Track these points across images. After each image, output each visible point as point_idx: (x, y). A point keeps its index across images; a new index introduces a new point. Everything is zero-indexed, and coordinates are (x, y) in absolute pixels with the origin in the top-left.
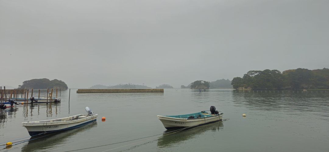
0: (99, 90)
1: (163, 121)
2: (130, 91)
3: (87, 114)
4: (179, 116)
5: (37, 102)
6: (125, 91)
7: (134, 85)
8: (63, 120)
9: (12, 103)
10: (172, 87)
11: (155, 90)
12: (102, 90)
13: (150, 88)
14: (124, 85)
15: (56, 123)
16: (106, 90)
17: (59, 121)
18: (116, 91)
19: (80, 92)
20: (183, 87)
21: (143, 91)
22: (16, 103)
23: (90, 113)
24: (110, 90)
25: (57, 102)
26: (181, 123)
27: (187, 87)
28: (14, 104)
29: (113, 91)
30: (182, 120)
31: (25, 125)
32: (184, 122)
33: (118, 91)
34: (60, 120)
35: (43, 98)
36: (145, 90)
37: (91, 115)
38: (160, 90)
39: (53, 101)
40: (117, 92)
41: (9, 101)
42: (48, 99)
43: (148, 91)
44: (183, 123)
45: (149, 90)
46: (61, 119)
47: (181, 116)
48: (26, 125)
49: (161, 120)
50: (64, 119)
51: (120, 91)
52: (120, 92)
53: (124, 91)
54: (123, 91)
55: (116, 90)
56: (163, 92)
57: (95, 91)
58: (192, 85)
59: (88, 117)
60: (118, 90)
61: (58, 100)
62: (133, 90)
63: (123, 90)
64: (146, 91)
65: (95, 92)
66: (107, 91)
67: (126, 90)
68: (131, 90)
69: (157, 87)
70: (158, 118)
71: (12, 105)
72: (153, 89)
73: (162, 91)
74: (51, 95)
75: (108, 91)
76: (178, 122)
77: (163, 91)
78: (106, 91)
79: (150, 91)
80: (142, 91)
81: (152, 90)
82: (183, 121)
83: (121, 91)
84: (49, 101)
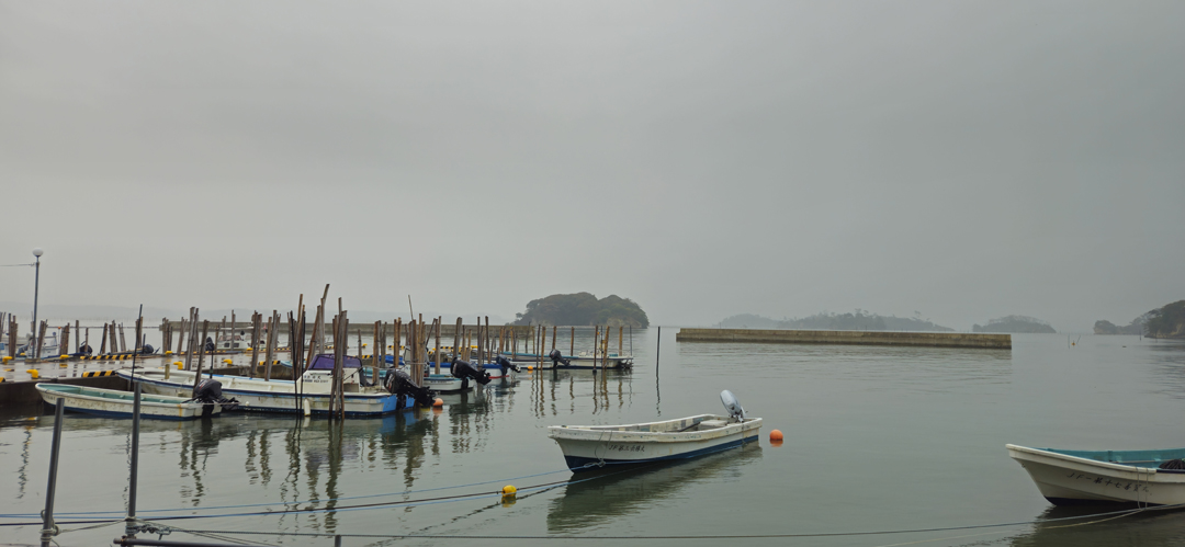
0: (750, 332)
1: (1037, 468)
2: (866, 340)
3: (728, 415)
4: (1110, 453)
5: (567, 367)
6: (844, 340)
7: (879, 318)
8: (656, 428)
9: (503, 365)
10: (1047, 329)
11: (970, 340)
12: (760, 332)
13: (945, 329)
14: (840, 316)
15: (636, 436)
16: (774, 333)
17: (642, 430)
18: (809, 339)
19: (686, 337)
20: (1104, 328)
21: (918, 341)
22: (513, 368)
23: (735, 414)
24: (788, 333)
25: (622, 369)
26: (1127, 488)
27: (1127, 331)
28: (509, 370)
29: (798, 339)
30: (1131, 472)
31: (557, 435)
32: (1138, 484)
33: (819, 340)
34: (646, 428)
35: (583, 354)
36: (927, 336)
37: (741, 420)
38: (993, 341)
39: (611, 365)
40: (816, 343)
41: (497, 359)
42: (598, 357)
43: (939, 342)
44: (1132, 487)
45: (942, 337)
46: (649, 426)
47: (1118, 453)
48: (559, 436)
49: (1025, 464)
50: (657, 426)
51: (824, 339)
52: (826, 343)
53: (840, 340)
54: (834, 340)
55: (809, 334)
56: (1009, 348)
57: (736, 337)
58: (1153, 321)
59: (729, 426)
60: (816, 334)
61: (624, 362)
62: (874, 335)
63: (836, 334)
64: (932, 342)
65: (734, 341)
66: (778, 338)
67: (847, 335)
68: (865, 335)
69: (976, 327)
70: (1013, 454)
71: (504, 372)
72: (964, 336)
73: (1001, 345)
74: (606, 347)
75: (781, 338)
76: (1109, 481)
77: (1009, 341)
78: (774, 338)
79: (948, 342)
80: (913, 342)
81: (956, 340)
82: (1134, 477)
83: (829, 340)
84: (599, 364)
